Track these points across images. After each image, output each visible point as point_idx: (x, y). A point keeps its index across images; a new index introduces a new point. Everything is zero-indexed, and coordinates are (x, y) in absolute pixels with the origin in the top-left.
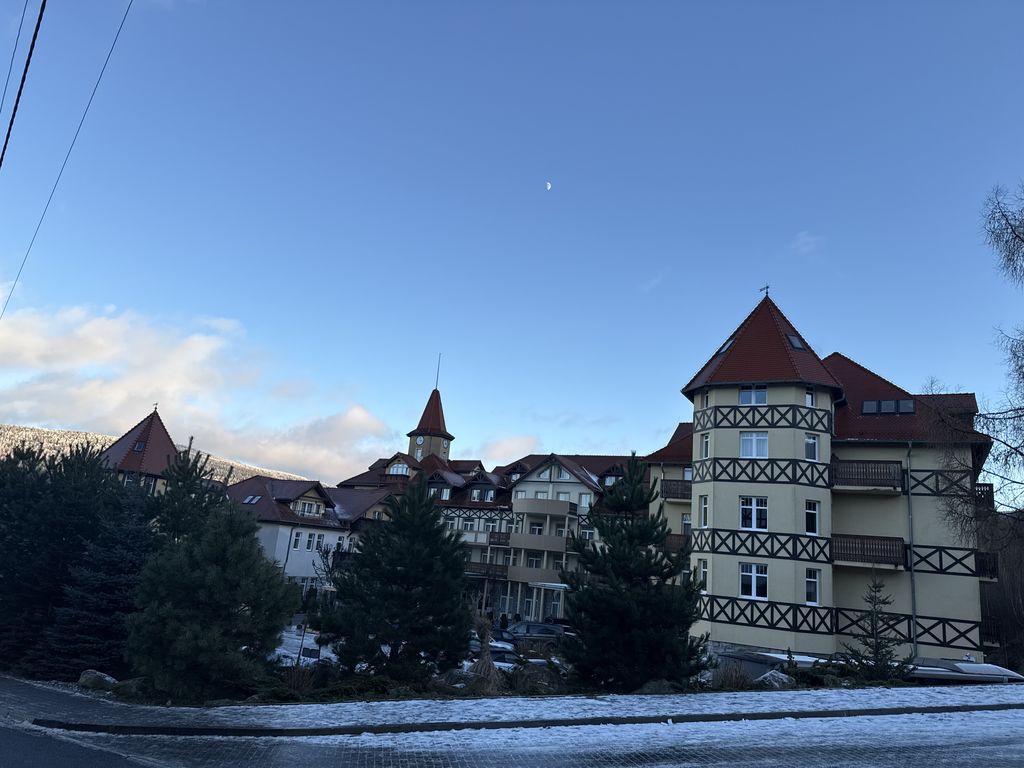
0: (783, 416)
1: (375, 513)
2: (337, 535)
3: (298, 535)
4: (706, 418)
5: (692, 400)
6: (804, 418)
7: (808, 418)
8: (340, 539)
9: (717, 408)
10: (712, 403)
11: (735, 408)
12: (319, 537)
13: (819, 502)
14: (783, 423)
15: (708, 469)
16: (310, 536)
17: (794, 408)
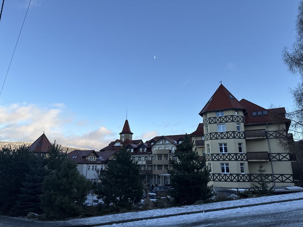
0: (229, 119)
1: (111, 158)
2: (101, 165)
3: (89, 166)
4: (207, 121)
5: (202, 116)
6: (235, 119)
7: (237, 119)
8: (102, 166)
9: (210, 118)
10: (208, 117)
11: (215, 118)
12: (96, 166)
13: (242, 143)
14: (229, 121)
15: (209, 136)
16: (93, 166)
17: (232, 116)
